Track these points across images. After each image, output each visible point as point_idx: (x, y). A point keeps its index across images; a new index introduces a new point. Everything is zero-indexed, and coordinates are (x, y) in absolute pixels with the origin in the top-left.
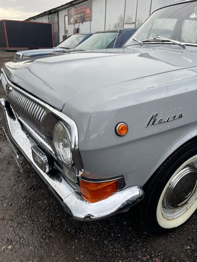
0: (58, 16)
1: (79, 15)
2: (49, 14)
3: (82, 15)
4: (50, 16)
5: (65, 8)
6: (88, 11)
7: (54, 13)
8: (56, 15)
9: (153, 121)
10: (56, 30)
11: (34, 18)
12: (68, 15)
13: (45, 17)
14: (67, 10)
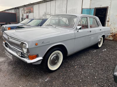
0: (19, 10)
1: (28, 10)
2: (15, 9)
3: (29, 10)
4: (15, 10)
5: (22, 7)
6: (32, 9)
7: (17, 8)
8: (18, 10)
9: (43, 43)
10: (18, 15)
11: (8, 10)
12: (23, 10)
13: (13, 10)
14: (23, 8)
